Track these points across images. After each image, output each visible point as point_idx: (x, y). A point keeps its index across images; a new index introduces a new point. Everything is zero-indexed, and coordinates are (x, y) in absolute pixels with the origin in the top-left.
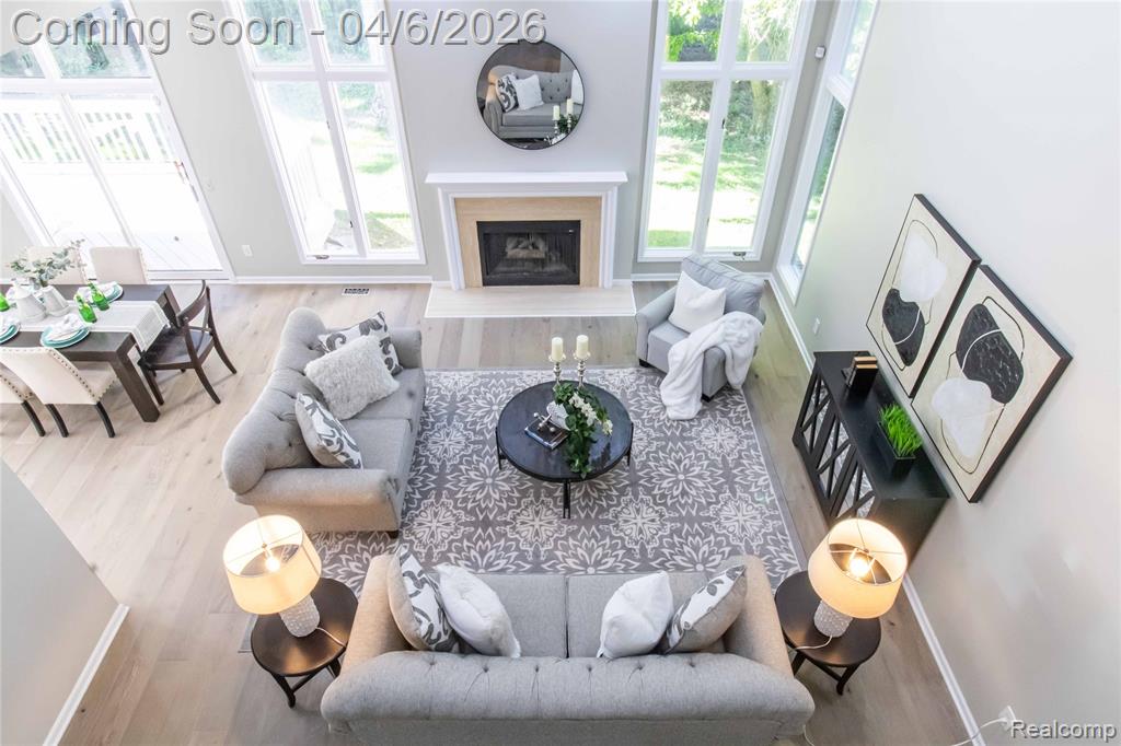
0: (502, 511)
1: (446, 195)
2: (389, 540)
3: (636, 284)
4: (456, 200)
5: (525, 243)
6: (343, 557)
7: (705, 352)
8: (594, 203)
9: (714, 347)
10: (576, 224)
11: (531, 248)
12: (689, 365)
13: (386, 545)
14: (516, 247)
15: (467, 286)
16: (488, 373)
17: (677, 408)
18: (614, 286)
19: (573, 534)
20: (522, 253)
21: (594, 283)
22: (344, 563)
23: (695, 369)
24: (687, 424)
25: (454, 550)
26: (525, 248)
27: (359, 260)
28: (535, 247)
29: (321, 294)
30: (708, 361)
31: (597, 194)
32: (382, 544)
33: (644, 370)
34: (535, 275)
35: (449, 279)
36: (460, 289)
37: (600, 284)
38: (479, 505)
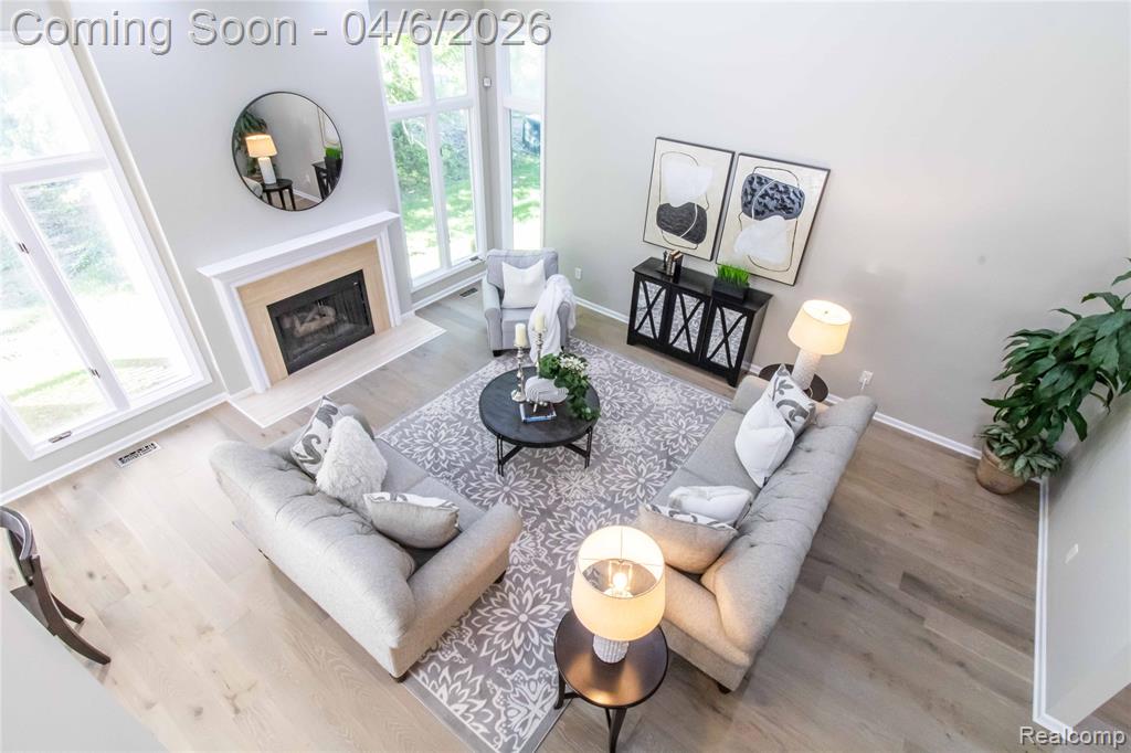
0: (545, 498)
1: (227, 287)
2: (499, 586)
3: (417, 312)
4: (239, 290)
5: (310, 316)
6: (483, 631)
8: (370, 248)
9: (563, 303)
10: (359, 275)
11: (318, 317)
12: (551, 326)
13: (502, 591)
14: (302, 323)
15: (272, 383)
16: (392, 428)
18: (404, 321)
19: (603, 470)
20: (313, 326)
21: (387, 326)
22: (489, 633)
23: (556, 327)
25: (552, 546)
26: (313, 319)
27: (122, 415)
28: (322, 315)
29: (87, 483)
30: (562, 316)
31: (371, 238)
32: (498, 594)
33: (501, 358)
34: (330, 344)
35: (249, 384)
36: (267, 389)
37: (393, 325)
38: (525, 508)
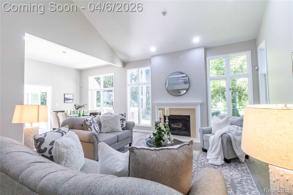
1: (157, 107)
4: (159, 109)
5: (176, 124)
7: (222, 136)
8: (193, 110)
9: (225, 134)
10: (189, 117)
12: (216, 142)
17: (212, 159)
20: (175, 126)
23: (218, 143)
24: (216, 167)
28: (179, 125)
30: (223, 140)
31: (194, 108)
33: (204, 152)
